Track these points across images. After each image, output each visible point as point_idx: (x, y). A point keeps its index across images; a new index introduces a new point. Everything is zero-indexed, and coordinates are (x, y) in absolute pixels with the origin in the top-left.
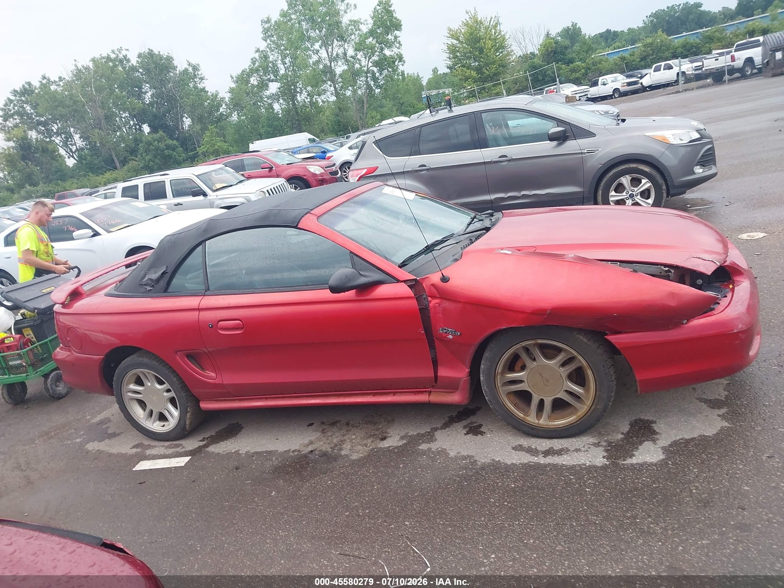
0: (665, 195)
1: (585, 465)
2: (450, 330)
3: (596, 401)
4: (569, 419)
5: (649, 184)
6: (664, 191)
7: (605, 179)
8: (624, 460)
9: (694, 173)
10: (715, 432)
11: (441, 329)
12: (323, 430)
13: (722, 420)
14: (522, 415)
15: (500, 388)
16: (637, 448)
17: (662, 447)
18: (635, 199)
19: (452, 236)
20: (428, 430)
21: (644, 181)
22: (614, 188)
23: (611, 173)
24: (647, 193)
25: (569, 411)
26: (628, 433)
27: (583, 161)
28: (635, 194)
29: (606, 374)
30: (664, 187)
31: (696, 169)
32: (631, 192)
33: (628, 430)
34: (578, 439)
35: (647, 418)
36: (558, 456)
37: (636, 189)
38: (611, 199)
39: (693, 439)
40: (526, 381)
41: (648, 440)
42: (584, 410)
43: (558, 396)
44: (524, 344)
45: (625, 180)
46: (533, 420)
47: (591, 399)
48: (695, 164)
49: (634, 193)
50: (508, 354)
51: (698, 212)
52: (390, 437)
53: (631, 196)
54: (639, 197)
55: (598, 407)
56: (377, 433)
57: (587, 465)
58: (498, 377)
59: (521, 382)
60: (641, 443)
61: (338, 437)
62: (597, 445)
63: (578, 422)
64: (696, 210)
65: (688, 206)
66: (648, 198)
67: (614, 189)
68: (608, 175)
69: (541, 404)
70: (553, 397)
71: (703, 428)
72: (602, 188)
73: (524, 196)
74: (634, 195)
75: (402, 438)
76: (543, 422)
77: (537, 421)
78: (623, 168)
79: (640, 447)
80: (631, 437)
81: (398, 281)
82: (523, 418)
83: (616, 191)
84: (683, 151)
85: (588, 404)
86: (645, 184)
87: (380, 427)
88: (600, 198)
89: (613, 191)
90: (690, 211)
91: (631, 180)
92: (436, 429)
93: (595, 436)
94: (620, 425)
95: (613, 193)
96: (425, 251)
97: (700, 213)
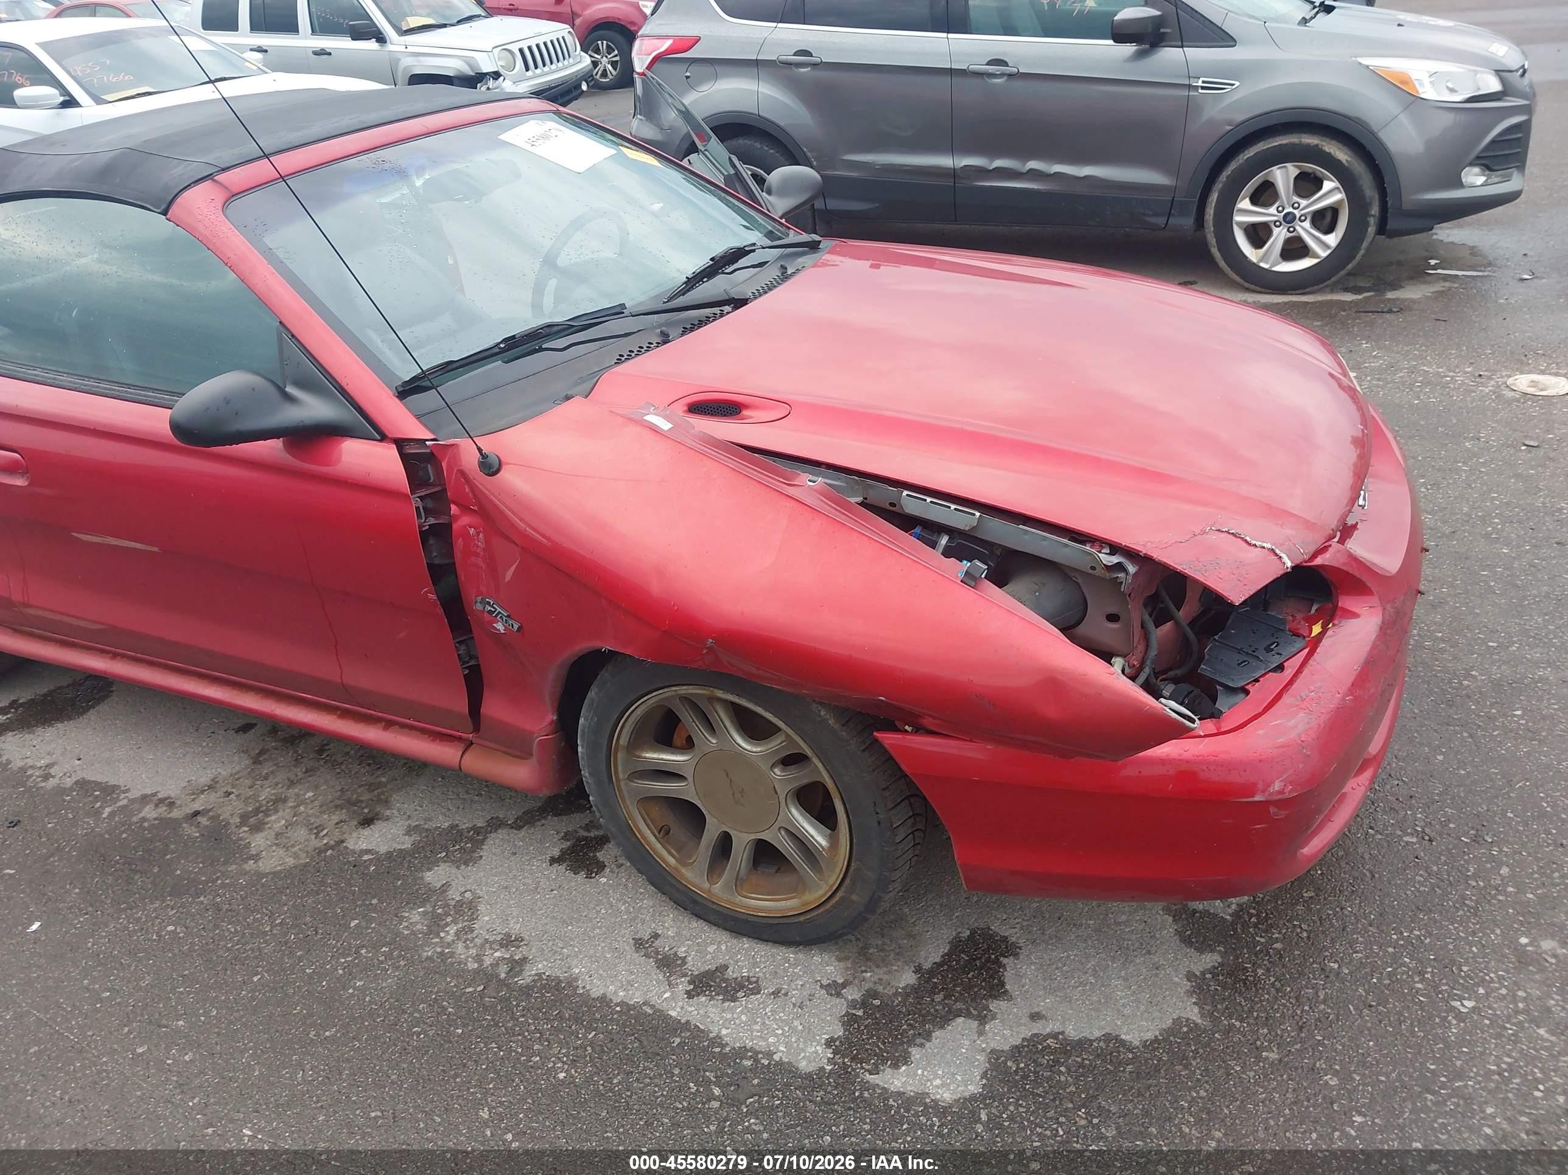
0: (1372, 230)
1: (769, 1054)
2: (499, 610)
3: (848, 881)
4: (783, 904)
5: (1339, 196)
6: (1372, 221)
7: (1233, 166)
8: (875, 1071)
9: (1460, 185)
10: (1149, 1036)
11: (479, 599)
12: (262, 752)
13: (1190, 993)
14: (672, 861)
15: (622, 783)
16: (928, 1036)
17: (993, 1051)
18: (1298, 228)
19: (618, 311)
20: (480, 824)
21: (1328, 185)
22: (1252, 190)
23: (1250, 152)
24: (1328, 219)
25: (787, 879)
26: (932, 972)
27: (1189, 108)
28: (1298, 216)
29: (879, 823)
30: (1375, 210)
31: (1467, 174)
32: (1291, 210)
33: (938, 960)
34: (801, 956)
35: (1005, 932)
36: (723, 1001)
37: (1304, 203)
38: (1238, 218)
39: (1082, 1044)
40: (690, 779)
41: (968, 1015)
42: (821, 892)
43: (766, 836)
44: (682, 692)
45: (1283, 176)
46: (697, 881)
47: (838, 870)
48: (1468, 161)
49: (1295, 212)
50: (643, 707)
51: (1447, 284)
52: (387, 819)
53: (1289, 219)
54: (1307, 224)
55: (854, 897)
56: (366, 797)
57: (776, 1057)
58: (620, 755)
59: (679, 777)
60: (944, 1020)
61: (277, 784)
62: (834, 989)
63: (802, 918)
64: (1446, 278)
65: (1433, 262)
66: (1329, 230)
67: (1249, 194)
68: (1242, 155)
69: (725, 845)
70: (753, 837)
71: (1127, 1011)
72: (1221, 185)
73: (1034, 175)
74: (1295, 217)
75: (409, 832)
76: (719, 891)
77: (706, 885)
78: (1284, 142)
79: (937, 1033)
80: (933, 992)
81: (383, 438)
82: (676, 869)
83: (1254, 200)
84: (1447, 120)
85: (831, 881)
86: (1331, 192)
87: (384, 780)
88: (1212, 212)
89: (1247, 200)
90: (1429, 278)
91: (1296, 178)
92: (495, 824)
93: (846, 959)
94: (928, 935)
95: (1245, 204)
96: (503, 351)
97: (1450, 289)
